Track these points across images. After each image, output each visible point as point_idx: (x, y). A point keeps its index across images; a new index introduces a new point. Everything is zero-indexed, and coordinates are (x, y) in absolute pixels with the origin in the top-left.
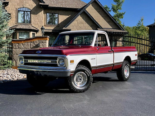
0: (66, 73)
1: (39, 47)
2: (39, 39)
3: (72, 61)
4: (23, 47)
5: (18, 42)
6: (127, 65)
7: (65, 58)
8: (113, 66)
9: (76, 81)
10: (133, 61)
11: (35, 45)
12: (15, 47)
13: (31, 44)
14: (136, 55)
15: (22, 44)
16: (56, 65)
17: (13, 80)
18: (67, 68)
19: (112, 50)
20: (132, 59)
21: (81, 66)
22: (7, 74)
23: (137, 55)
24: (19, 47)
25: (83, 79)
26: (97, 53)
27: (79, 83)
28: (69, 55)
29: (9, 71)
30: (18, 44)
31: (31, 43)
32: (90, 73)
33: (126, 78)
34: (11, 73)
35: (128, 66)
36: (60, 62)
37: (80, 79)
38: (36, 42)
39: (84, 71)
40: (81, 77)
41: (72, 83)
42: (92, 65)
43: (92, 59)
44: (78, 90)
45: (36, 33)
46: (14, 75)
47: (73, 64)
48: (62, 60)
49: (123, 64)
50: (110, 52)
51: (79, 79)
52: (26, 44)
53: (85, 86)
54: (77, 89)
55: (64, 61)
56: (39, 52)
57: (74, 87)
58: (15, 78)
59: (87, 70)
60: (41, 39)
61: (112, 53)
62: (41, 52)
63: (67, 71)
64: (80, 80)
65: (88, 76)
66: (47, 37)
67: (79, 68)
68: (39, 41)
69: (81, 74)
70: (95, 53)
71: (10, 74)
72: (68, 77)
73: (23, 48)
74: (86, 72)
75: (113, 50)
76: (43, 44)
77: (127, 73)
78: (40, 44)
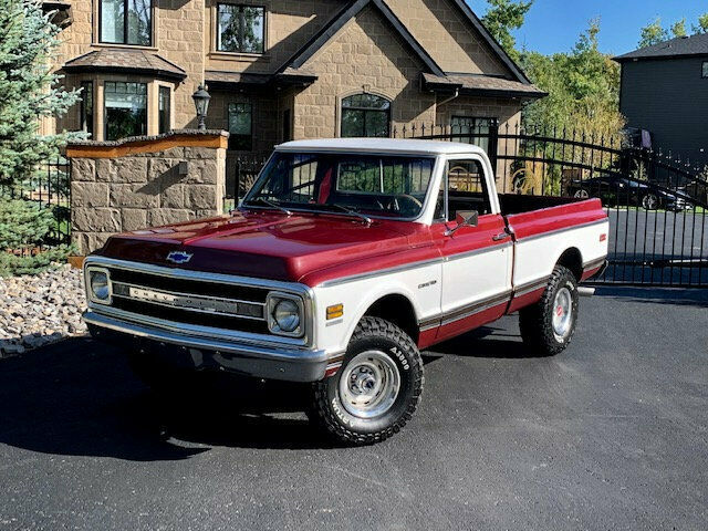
0: (308, 365)
1: (185, 175)
2: (186, 143)
3: (334, 312)
4: (115, 173)
5: (94, 153)
6: (565, 286)
7: (305, 297)
8: (508, 299)
9: (351, 389)
10: (589, 266)
11: (168, 166)
12: (80, 176)
13: (149, 163)
14: (602, 238)
15: (110, 162)
16: (261, 328)
17: (71, 335)
18: (310, 343)
19: (507, 231)
20: (587, 257)
21: (375, 326)
22: (46, 298)
23: (607, 237)
24: (97, 175)
25: (380, 381)
26: (445, 254)
27: (362, 399)
28: (322, 284)
29: (54, 284)
30: (93, 163)
31: (152, 160)
32: (412, 355)
33: (560, 340)
34: (65, 294)
35: (568, 287)
36: (279, 313)
37: (370, 385)
38: (171, 154)
39: (385, 346)
40: (373, 372)
41: (330, 405)
42: (424, 311)
43: (424, 285)
44: (361, 432)
45: (172, 86)
46: (78, 301)
47: (340, 321)
48: (290, 306)
49: (549, 284)
50: (497, 242)
51: (365, 384)
52: (129, 161)
53: (390, 416)
54: (352, 431)
55: (297, 311)
56: (180, 257)
57: (341, 423)
58: (76, 324)
59: (402, 343)
60: (194, 143)
61: (506, 246)
62: (190, 256)
63: (310, 357)
64: (368, 386)
65: (407, 367)
66: (220, 135)
67: (367, 335)
68: (184, 151)
69: (371, 359)
70: (437, 255)
71: (60, 301)
72: (317, 381)
73: (115, 178)
74: (394, 350)
75: (511, 229)
76: (203, 166)
77: (563, 320)
78: (191, 165)
